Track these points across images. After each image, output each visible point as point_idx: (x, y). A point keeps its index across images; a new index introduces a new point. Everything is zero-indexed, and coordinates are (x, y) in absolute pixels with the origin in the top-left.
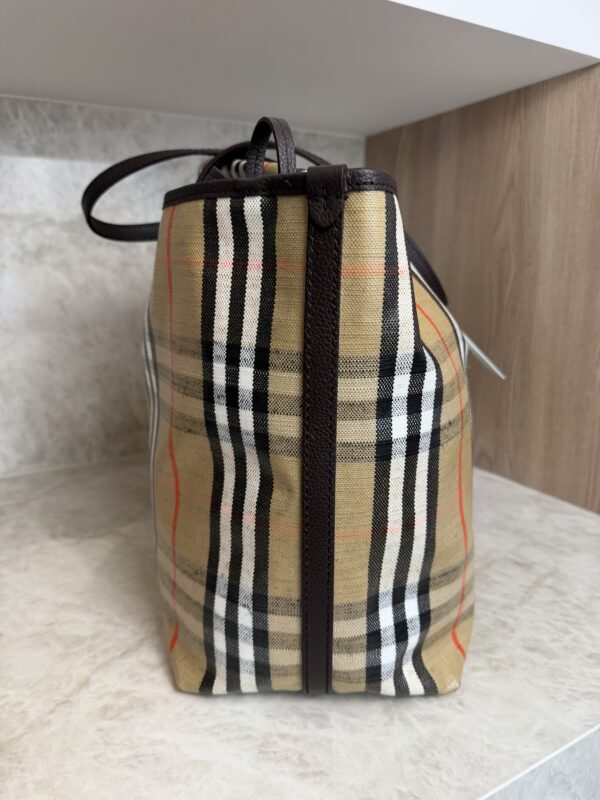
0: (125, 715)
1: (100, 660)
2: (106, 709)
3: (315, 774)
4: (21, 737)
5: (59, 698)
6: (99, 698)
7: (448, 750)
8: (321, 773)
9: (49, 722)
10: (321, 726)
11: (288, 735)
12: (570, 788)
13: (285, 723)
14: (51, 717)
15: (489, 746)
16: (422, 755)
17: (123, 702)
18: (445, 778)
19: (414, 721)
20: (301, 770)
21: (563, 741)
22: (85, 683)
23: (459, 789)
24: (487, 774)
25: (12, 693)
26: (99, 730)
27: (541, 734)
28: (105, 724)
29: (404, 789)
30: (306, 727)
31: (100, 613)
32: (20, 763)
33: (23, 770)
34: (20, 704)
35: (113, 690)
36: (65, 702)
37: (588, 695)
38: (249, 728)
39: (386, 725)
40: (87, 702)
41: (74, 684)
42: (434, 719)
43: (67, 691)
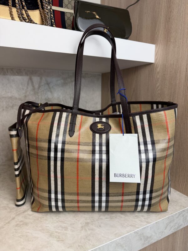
0: (21, 226)
1: (18, 213)
2: (17, 225)
3: (61, 240)
5: (7, 222)
6: (16, 222)
7: (93, 237)
8: (63, 241)
9: (4, 227)
10: (66, 230)
11: (57, 232)
12: (123, 247)
13: (58, 229)
14: (4, 226)
15: (103, 236)
16: (87, 237)
18: (90, 243)
19: (87, 230)
20: (58, 240)
21: (121, 236)
22: (14, 219)
23: (93, 245)
24: (100, 242)
26: (15, 229)
27: (116, 234)
28: (16, 228)
29: (80, 244)
30: (62, 230)
35: (20, 220)
36: (8, 223)
37: (131, 225)
38: (49, 230)
39: (81, 230)
40: (13, 223)
41: (11, 219)
42: (92, 229)
43: (9, 220)
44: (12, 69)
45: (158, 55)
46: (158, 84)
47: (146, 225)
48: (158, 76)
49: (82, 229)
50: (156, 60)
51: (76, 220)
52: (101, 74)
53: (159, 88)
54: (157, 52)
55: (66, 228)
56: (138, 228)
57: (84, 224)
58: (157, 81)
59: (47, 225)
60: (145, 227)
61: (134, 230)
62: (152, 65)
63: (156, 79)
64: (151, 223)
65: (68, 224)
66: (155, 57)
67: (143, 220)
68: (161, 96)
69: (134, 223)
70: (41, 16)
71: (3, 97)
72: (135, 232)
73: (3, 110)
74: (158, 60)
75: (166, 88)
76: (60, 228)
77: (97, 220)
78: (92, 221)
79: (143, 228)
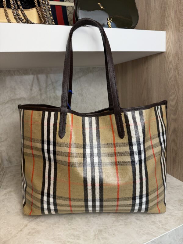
0: (34, 234)
2: (30, 233)
4: (10, 239)
5: (20, 229)
6: (29, 230)
9: (16, 236)
10: (78, 239)
11: (69, 241)
13: (70, 238)
14: (17, 234)
17: (34, 231)
19: (101, 239)
22: (26, 226)
25: (9, 228)
26: (27, 238)
28: (29, 237)
30: (74, 239)
34: (11, 231)
35: (32, 228)
36: (21, 231)
37: (148, 233)
38: (61, 239)
39: (93, 240)
40: (26, 231)
41: (24, 226)
42: (106, 239)
43: (22, 228)
44: (18, 71)
45: (170, 43)
46: (171, 75)
47: (165, 233)
48: (171, 66)
49: (95, 238)
50: (167, 48)
51: (89, 227)
53: (172, 79)
54: (168, 40)
55: (79, 236)
56: (155, 236)
57: (97, 232)
58: (170, 71)
59: (60, 233)
60: (163, 235)
61: (151, 240)
62: (163, 54)
63: (168, 69)
64: (170, 230)
65: (80, 232)
66: (166, 45)
67: (161, 226)
68: (175, 87)
69: (151, 230)
70: (39, 14)
71: (13, 100)
72: (152, 241)
73: (14, 112)
74: (170, 48)
76: (72, 237)
77: (111, 227)
78: (106, 228)
79: (161, 236)
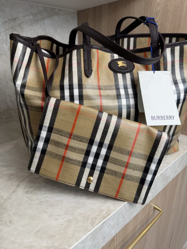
0: (34, 192)
1: (21, 179)
2: (27, 191)
22: (18, 186)
28: (28, 195)
31: (16, 167)
32: (6, 210)
33: (8, 211)
36: (14, 192)
40: (21, 191)
41: (15, 187)
43: (13, 189)
52: (76, 12)
58: (156, 15)
75: (168, 22)
